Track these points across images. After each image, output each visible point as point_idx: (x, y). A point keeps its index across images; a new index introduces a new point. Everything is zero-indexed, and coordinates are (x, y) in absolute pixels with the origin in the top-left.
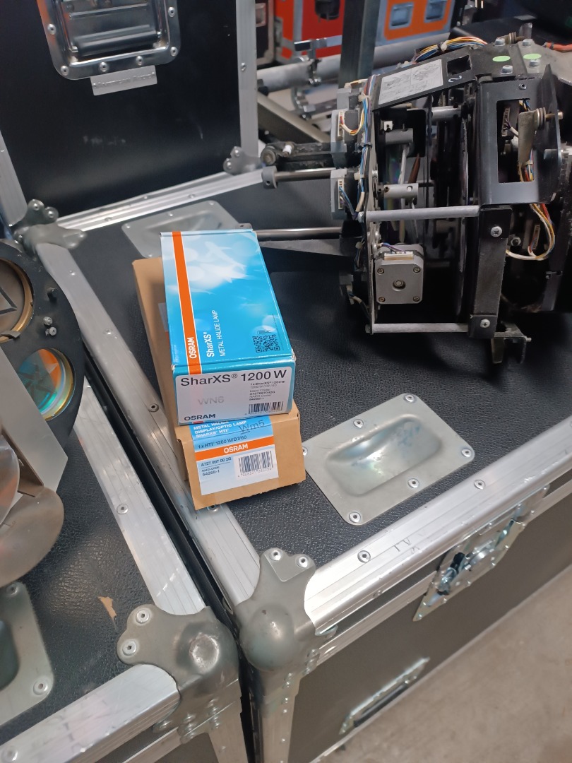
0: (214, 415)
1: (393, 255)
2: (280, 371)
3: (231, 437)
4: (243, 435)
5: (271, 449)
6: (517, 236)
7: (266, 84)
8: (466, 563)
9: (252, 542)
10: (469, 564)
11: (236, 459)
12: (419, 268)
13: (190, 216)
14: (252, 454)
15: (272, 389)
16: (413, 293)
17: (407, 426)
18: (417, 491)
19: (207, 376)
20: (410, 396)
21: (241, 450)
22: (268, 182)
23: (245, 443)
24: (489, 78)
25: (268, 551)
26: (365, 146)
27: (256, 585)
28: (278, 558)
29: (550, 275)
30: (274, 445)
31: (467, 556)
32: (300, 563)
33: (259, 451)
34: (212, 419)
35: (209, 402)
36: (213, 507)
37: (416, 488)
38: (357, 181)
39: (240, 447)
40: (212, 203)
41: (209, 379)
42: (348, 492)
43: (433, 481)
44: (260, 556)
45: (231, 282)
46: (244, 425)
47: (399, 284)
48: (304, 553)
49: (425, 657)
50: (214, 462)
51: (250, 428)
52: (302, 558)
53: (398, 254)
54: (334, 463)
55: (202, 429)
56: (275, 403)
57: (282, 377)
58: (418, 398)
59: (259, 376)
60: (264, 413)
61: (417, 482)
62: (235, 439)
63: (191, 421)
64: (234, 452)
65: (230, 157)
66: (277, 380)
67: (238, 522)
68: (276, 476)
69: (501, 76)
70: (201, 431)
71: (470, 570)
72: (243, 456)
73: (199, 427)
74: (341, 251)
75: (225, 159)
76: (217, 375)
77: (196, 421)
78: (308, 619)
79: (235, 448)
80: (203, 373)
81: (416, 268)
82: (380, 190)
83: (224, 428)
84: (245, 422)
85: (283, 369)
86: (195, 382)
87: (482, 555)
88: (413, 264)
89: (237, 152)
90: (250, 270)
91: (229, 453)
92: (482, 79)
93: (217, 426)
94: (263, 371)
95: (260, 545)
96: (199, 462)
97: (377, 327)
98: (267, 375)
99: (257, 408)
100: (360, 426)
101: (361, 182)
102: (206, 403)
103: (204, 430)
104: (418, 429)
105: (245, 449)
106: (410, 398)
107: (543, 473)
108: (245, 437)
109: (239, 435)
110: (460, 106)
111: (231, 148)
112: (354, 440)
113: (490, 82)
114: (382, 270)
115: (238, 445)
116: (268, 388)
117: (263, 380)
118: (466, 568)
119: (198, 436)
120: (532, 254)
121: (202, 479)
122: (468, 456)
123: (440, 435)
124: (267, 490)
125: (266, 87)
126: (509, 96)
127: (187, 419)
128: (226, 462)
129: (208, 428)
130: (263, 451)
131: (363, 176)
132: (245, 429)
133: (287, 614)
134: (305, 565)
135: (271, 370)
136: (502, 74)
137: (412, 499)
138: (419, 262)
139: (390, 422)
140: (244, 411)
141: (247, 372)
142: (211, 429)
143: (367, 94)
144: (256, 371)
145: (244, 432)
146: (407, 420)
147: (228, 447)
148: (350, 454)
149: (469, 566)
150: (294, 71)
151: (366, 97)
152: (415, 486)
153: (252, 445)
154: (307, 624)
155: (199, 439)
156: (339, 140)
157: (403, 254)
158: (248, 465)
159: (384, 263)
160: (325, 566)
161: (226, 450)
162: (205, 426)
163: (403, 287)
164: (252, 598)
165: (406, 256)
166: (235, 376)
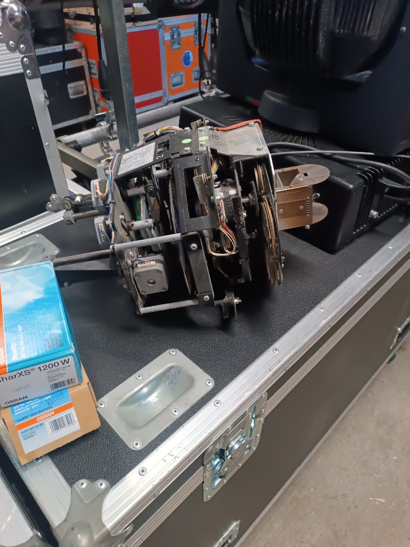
0: (26, 397)
1: (143, 265)
2: (65, 360)
3: (40, 409)
4: (49, 406)
5: (72, 411)
6: (216, 242)
7: (80, 143)
8: (228, 454)
9: (65, 479)
10: (229, 454)
11: (47, 424)
12: (159, 270)
13: (22, 247)
14: (58, 417)
15: (63, 372)
16: (162, 285)
17: (172, 372)
18: (177, 417)
19: (13, 374)
20: (173, 350)
21: (49, 417)
22: (68, 221)
23: (52, 411)
24: (178, 155)
25: (77, 483)
26: (111, 203)
27: (68, 510)
28: (84, 486)
29: (241, 262)
30: (73, 408)
31: (226, 450)
32: (99, 486)
33: (63, 414)
34: (26, 399)
35: (19, 389)
36: (38, 459)
37: (178, 414)
38: (109, 225)
39: (49, 415)
40: (37, 235)
41: (15, 376)
42: (133, 427)
43: (188, 407)
44: (71, 488)
45: (33, 302)
46: (49, 399)
47: (151, 281)
48: (102, 479)
49: (236, 520)
50: (31, 429)
51: (53, 400)
52: (100, 483)
53: (146, 264)
54: (125, 408)
55: (20, 407)
56: (68, 381)
57: (68, 363)
58: (178, 351)
59: (51, 366)
60: (62, 388)
61: (177, 410)
62: (43, 410)
63: (10, 404)
64: (44, 419)
65: (50, 201)
66: (64, 366)
67: (56, 466)
68: (79, 428)
69: (184, 154)
70: (19, 410)
71: (231, 458)
72: (51, 420)
73: (18, 406)
74: (110, 267)
75: (47, 202)
76: (20, 371)
77: (14, 403)
78: (104, 526)
79: (45, 416)
80: (9, 372)
81: (158, 271)
82: (128, 226)
83: (35, 404)
84: (50, 396)
85: (66, 359)
86: (4, 379)
87: (237, 447)
88: (156, 269)
89: (54, 197)
90: (47, 291)
91: (41, 420)
92: (175, 156)
93: (31, 403)
94: (53, 362)
95: (71, 480)
96: (19, 432)
97: (143, 310)
98: (56, 364)
99: (56, 385)
100: (140, 378)
101: (111, 226)
102: (18, 390)
103: (21, 408)
104: (179, 372)
105: (53, 415)
106: (173, 352)
107: (256, 387)
108: (51, 407)
109: (47, 407)
110: (170, 169)
111: (50, 195)
112: (136, 389)
113: (178, 158)
114: (138, 275)
115: (47, 413)
116: (60, 372)
117: (54, 368)
118: (228, 458)
119: (16, 414)
120: (227, 251)
121: (23, 443)
122: (210, 385)
123: (192, 373)
124: (73, 439)
125: (79, 145)
126: (190, 165)
127: (7, 403)
128: (39, 427)
129: (24, 406)
130: (66, 414)
131: (111, 222)
132: (50, 401)
133: (89, 527)
134: (103, 486)
135: (58, 361)
136: (185, 153)
137: (175, 423)
138: (160, 267)
139: (160, 371)
140: (48, 390)
141: (41, 366)
142: (26, 407)
143: (111, 169)
144: (47, 364)
145: (50, 405)
146: (171, 368)
147: (40, 416)
148: (135, 399)
149: (230, 456)
150: (97, 132)
151: (110, 171)
152: (176, 413)
153: (57, 411)
154: (104, 531)
155: (18, 415)
156: (97, 199)
157: (149, 264)
158: (56, 425)
159: (138, 270)
160: (117, 484)
161: (39, 419)
162: (22, 405)
163: (154, 283)
164: (65, 520)
165: (153, 264)
166: (33, 370)
